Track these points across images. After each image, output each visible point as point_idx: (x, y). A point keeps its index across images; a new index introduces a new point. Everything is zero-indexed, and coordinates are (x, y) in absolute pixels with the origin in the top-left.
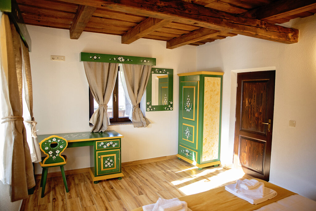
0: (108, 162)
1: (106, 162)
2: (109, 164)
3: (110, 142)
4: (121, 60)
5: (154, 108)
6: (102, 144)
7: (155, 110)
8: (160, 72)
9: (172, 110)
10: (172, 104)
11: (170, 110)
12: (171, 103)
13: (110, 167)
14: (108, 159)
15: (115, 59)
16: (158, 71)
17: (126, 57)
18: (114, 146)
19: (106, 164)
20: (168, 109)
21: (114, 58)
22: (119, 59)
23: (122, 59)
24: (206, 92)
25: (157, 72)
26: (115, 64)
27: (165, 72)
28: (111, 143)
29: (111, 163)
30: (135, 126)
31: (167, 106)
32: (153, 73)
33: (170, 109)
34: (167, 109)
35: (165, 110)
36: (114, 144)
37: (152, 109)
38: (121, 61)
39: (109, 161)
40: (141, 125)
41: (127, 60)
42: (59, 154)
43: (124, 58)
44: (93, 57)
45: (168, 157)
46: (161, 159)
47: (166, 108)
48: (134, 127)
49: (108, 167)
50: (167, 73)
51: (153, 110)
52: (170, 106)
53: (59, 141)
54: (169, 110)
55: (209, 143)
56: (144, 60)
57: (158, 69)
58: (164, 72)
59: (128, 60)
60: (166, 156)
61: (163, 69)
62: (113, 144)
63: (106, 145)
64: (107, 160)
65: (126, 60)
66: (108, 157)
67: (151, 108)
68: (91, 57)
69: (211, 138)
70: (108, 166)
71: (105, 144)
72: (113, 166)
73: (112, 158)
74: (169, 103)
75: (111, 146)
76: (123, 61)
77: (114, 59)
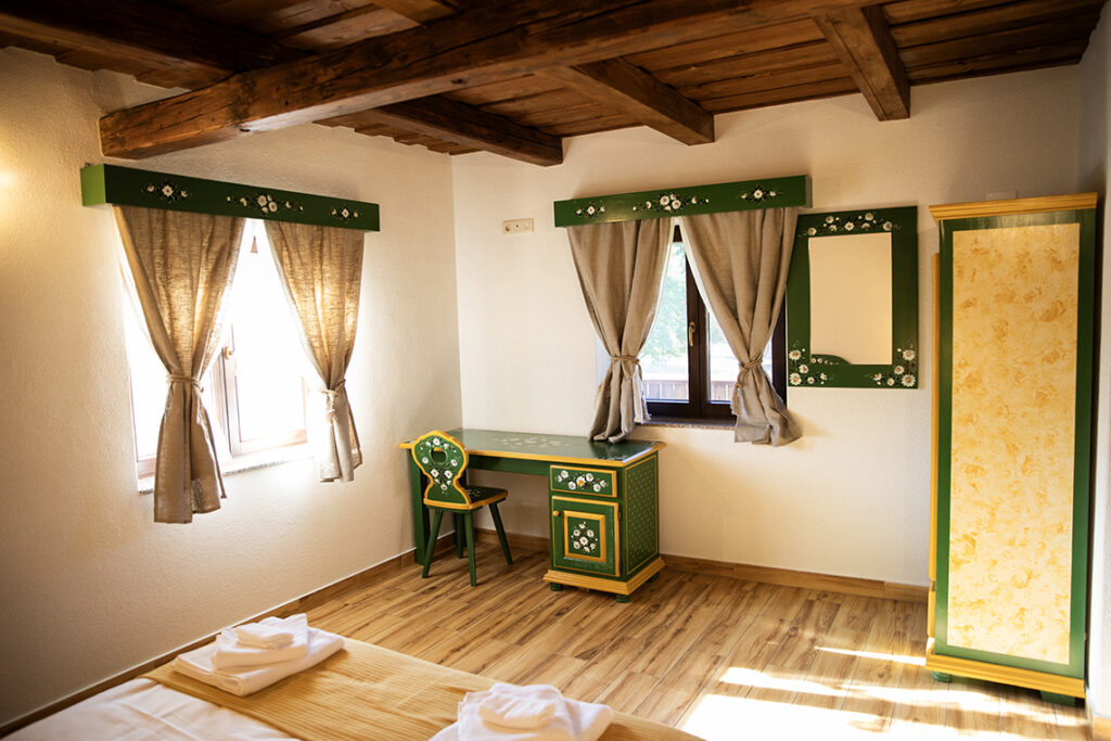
0: (581, 536)
1: (577, 533)
2: (584, 541)
3: (586, 473)
4: (670, 204)
5: (823, 377)
6: (565, 475)
7: (828, 384)
8: (849, 226)
9: (915, 387)
10: (917, 358)
11: (902, 386)
12: (908, 356)
13: (586, 554)
14: (582, 527)
15: (649, 205)
16: (835, 223)
17: (683, 193)
18: (596, 488)
19: (577, 539)
20: (891, 382)
21: (648, 203)
22: (664, 201)
23: (671, 201)
24: (968, 304)
25: (834, 227)
26: (655, 221)
27: (870, 222)
28: (590, 478)
29: (591, 541)
30: (740, 438)
31: (886, 371)
32: (816, 235)
33: (904, 382)
34: (884, 380)
35: (874, 385)
36: (598, 482)
37: (811, 380)
38: (668, 208)
39: (583, 533)
40: (761, 434)
41: (690, 200)
42: (451, 479)
43: (678, 198)
44: (585, 211)
45: (891, 586)
46: (855, 586)
47: (878, 377)
48: (736, 441)
49: (581, 551)
50: (885, 227)
51: (817, 384)
52: (900, 370)
53: (446, 446)
54: (898, 385)
55: (995, 562)
56: (753, 193)
57: (834, 214)
58: (866, 225)
59: (694, 201)
60: (882, 583)
61: (864, 212)
62: (596, 481)
63: (575, 482)
64: (579, 528)
65: (685, 202)
66: (581, 521)
67: (809, 375)
68: (579, 212)
69: (1011, 543)
70: (582, 547)
71: (573, 477)
72: (596, 553)
73: (593, 525)
74: (897, 358)
75: (588, 485)
76: (675, 207)
77: (646, 207)
